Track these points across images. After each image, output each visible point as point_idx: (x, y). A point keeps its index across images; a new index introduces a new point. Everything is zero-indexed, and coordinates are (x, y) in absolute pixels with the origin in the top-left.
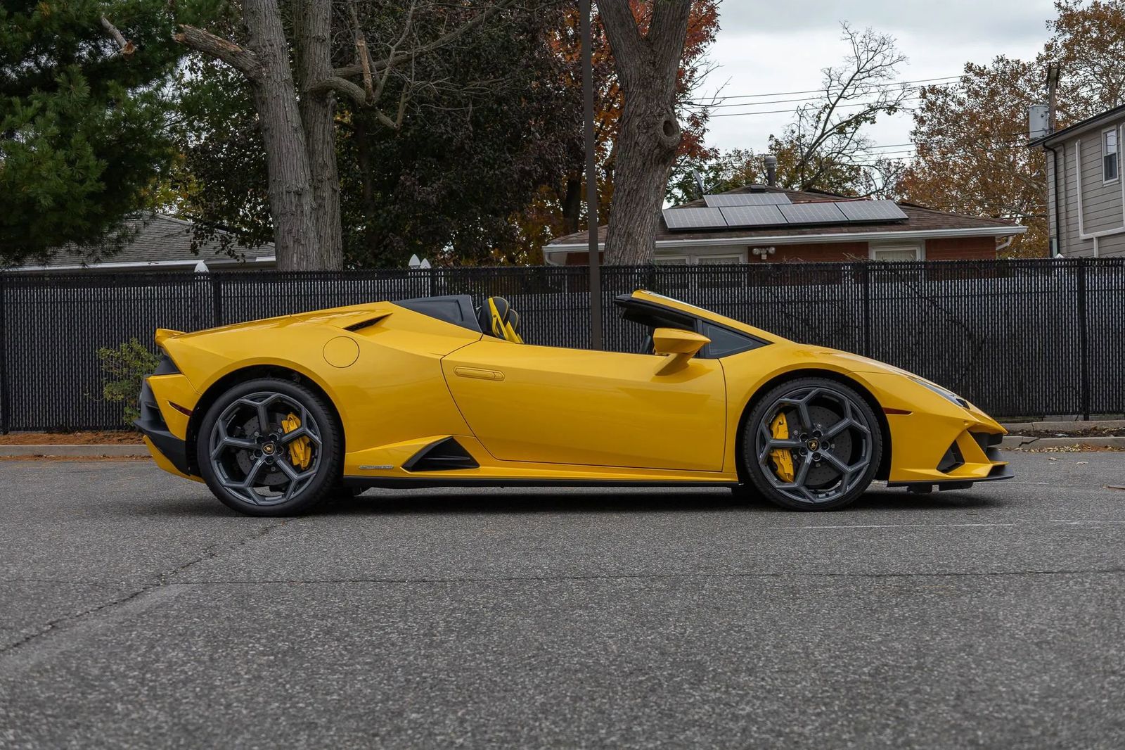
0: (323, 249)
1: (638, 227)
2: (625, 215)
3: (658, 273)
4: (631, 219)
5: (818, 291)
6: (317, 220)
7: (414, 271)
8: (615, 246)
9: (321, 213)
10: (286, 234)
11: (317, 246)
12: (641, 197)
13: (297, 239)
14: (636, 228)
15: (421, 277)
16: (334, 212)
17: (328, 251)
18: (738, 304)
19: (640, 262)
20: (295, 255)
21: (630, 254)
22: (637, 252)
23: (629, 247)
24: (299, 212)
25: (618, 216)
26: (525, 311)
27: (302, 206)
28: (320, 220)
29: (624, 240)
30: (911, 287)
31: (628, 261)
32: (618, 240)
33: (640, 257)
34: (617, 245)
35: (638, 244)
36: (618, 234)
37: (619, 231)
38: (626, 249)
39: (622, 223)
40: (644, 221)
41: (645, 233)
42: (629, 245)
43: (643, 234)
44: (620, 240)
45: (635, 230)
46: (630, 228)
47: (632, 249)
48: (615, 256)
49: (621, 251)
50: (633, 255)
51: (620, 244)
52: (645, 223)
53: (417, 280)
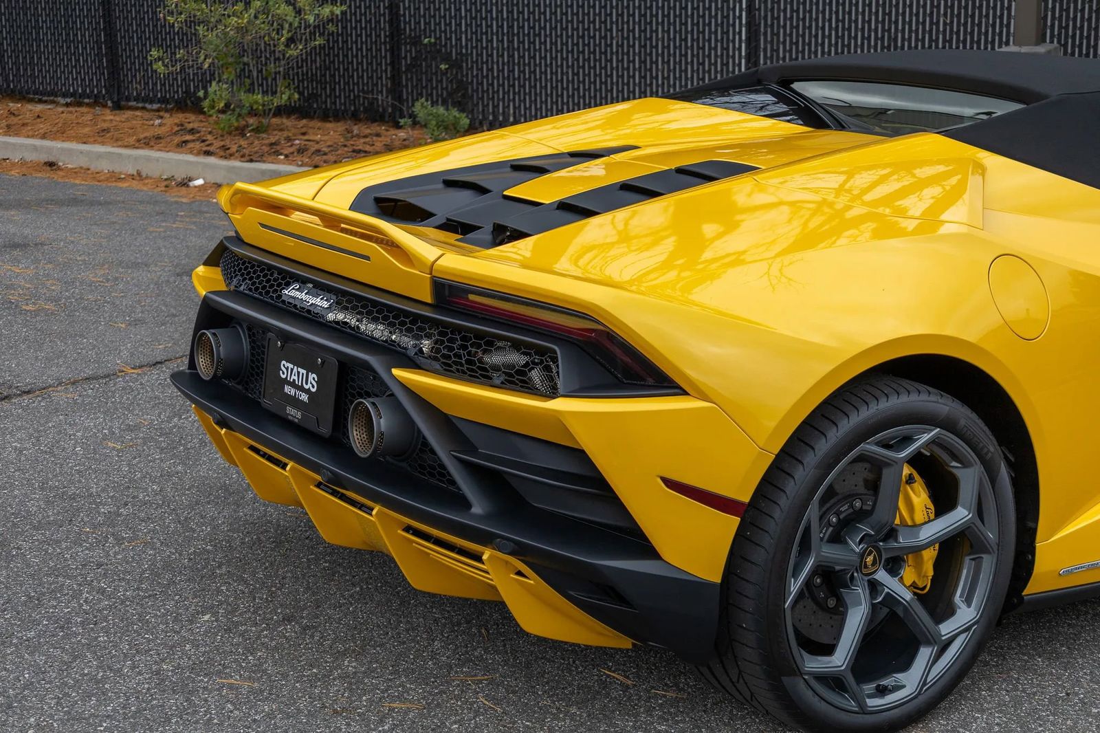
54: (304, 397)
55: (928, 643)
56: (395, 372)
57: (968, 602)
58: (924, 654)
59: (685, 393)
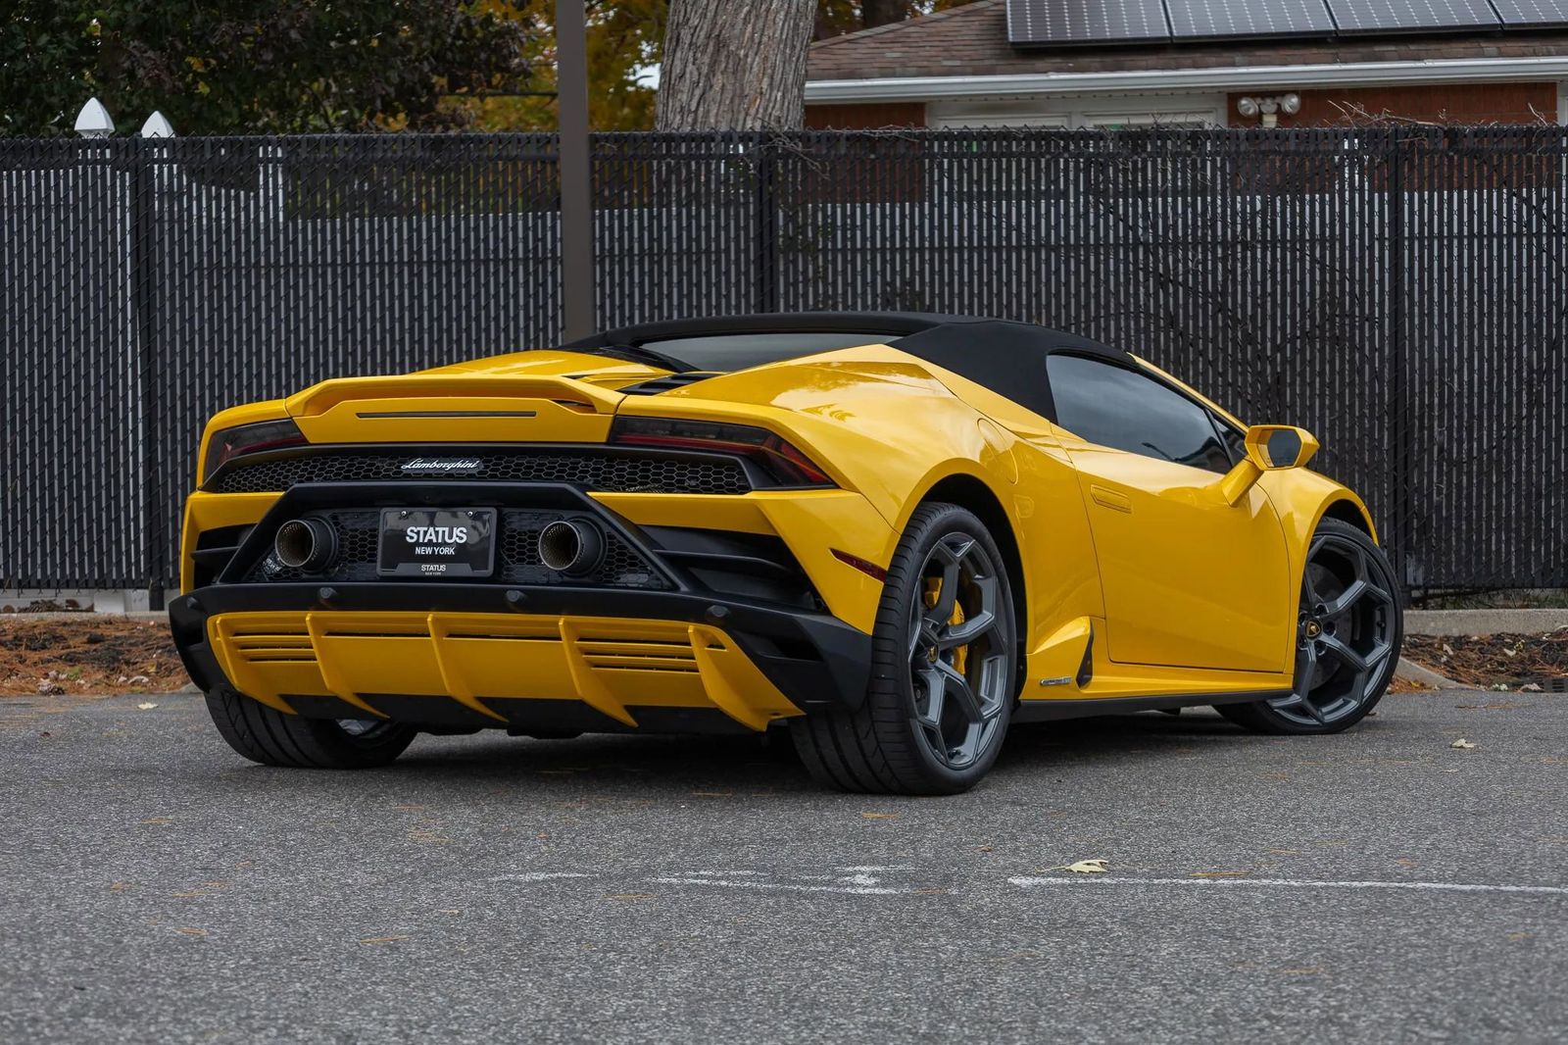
1: (746, 21)
3: (787, 155)
5: (1254, 213)
8: (682, 76)
14: (739, 27)
15: (104, 162)
18: (1019, 248)
19: (753, 124)
21: (722, 102)
22: (743, 96)
23: (718, 81)
26: (401, 262)
29: (706, 59)
30: (1528, 200)
31: (717, 120)
32: (691, 59)
33: (753, 111)
34: (688, 76)
35: (744, 71)
36: (690, 45)
37: (692, 35)
38: (711, 86)
39: (700, 11)
40: (764, 7)
41: (765, 39)
42: (719, 76)
43: (760, 43)
44: (695, 59)
45: (737, 31)
46: (723, 27)
47: (729, 87)
48: (682, 108)
49: (698, 92)
50: (732, 101)
51: (696, 73)
52: (768, 10)
53: (94, 170)
54: (449, 551)
55: (976, 721)
56: (590, 494)
57: (991, 694)
58: (974, 729)
59: (838, 487)
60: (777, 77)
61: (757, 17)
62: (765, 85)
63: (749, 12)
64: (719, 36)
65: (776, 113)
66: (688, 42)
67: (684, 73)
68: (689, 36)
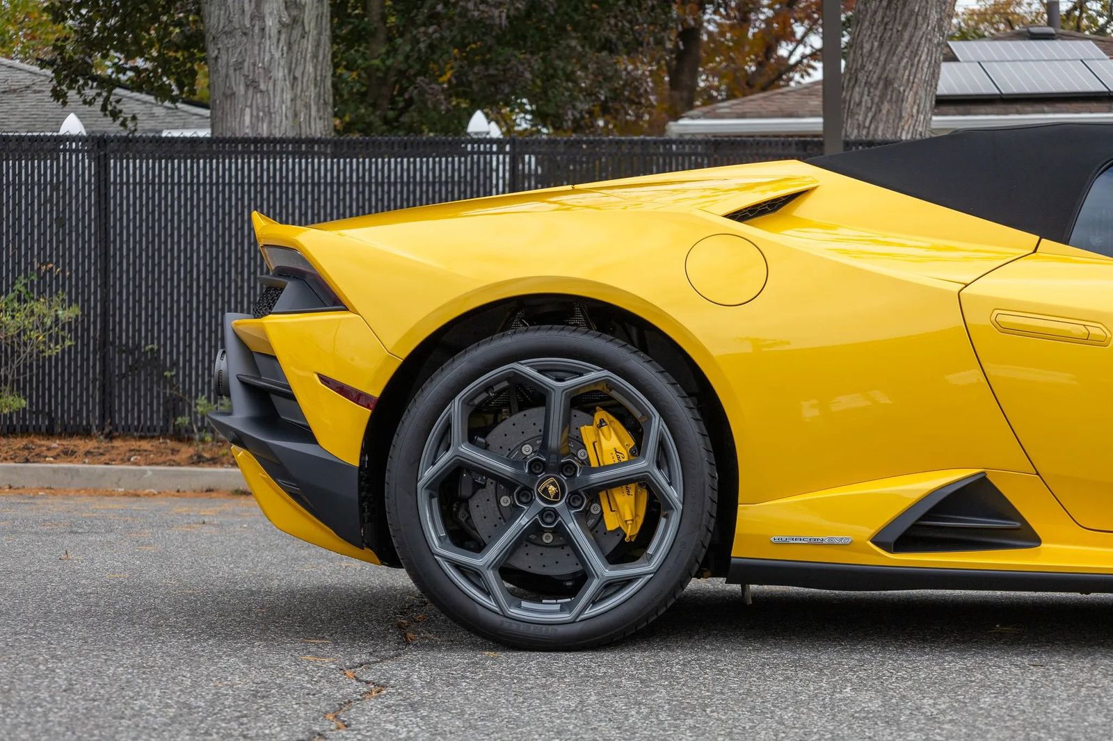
0: (298, 102)
1: (905, 68)
2: (881, 45)
4: (892, 52)
6: (290, 48)
7: (479, 141)
8: (859, 104)
9: (297, 33)
10: (231, 72)
11: (288, 96)
12: (913, 11)
13: (253, 81)
14: (901, 71)
15: (491, 153)
16: (320, 34)
17: (307, 106)
19: (907, 136)
20: (248, 111)
21: (887, 121)
22: (901, 117)
23: (886, 107)
24: (257, 29)
25: (867, 47)
27: (262, 19)
28: (295, 48)
29: (878, 93)
31: (881, 133)
32: (866, 93)
33: (906, 128)
34: (863, 104)
35: (903, 101)
36: (866, 83)
37: (868, 77)
38: (880, 111)
39: (874, 61)
40: (917, 59)
41: (916, 80)
42: (886, 104)
43: (913, 82)
44: (869, 92)
45: (899, 75)
46: (889, 71)
47: (893, 111)
48: (859, 125)
49: (870, 115)
50: (894, 121)
51: (869, 102)
52: (919, 61)
53: (485, 158)
60: (922, 106)
61: (912, 65)
62: (915, 111)
63: (908, 62)
64: (886, 78)
65: (920, 129)
66: (864, 81)
67: (861, 102)
68: (865, 78)
